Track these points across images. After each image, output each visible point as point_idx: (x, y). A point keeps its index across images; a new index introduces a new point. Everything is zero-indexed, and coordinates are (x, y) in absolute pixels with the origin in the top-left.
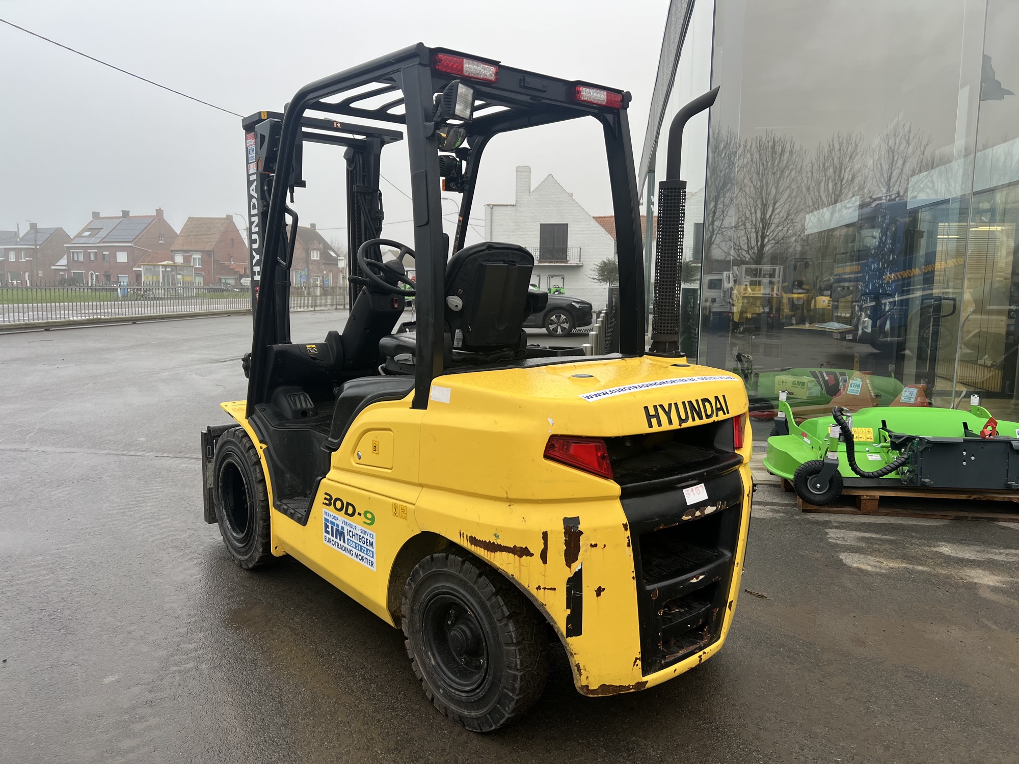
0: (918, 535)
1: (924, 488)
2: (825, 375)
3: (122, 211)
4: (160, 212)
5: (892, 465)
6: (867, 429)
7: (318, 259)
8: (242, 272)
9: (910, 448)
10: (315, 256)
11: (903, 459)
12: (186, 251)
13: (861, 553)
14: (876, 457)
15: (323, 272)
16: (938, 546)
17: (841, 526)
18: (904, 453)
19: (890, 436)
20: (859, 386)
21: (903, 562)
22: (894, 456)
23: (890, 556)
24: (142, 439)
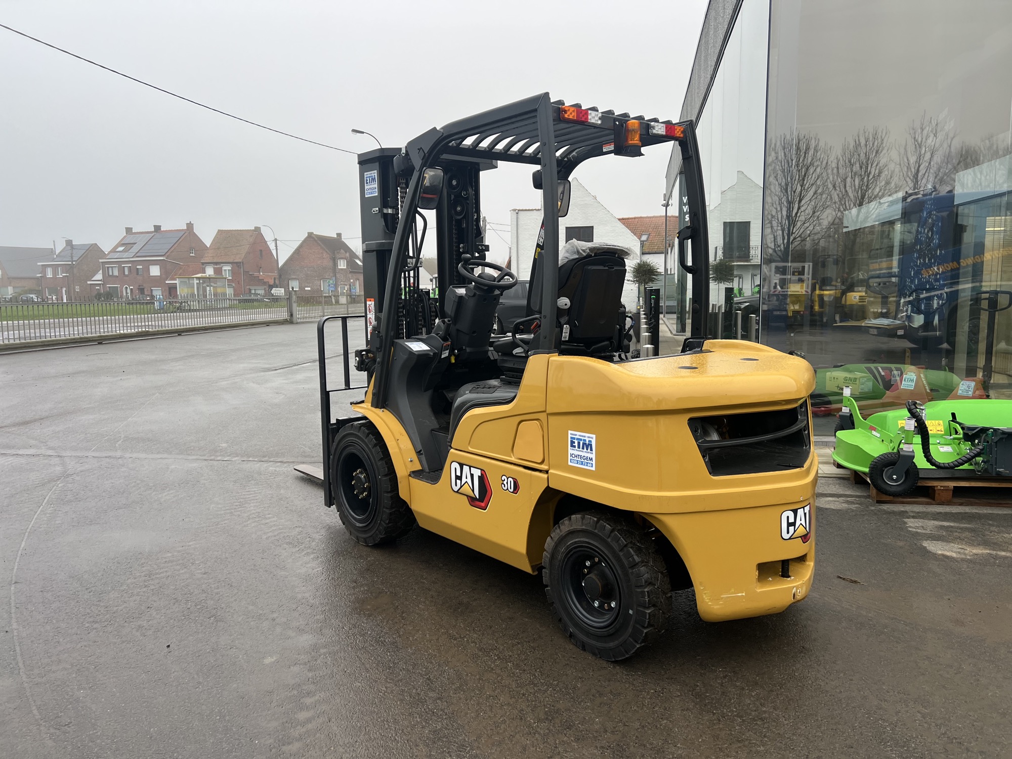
0: (995, 523)
1: (1000, 478)
2: (881, 371)
3: (154, 226)
4: (190, 226)
5: (968, 456)
6: (937, 422)
7: (345, 267)
8: (272, 282)
9: (984, 439)
10: (342, 265)
11: (978, 450)
12: (216, 263)
13: (943, 541)
14: (948, 449)
15: (349, 280)
17: (917, 516)
18: (978, 444)
19: (963, 428)
20: (913, 380)
21: (986, 549)
22: (966, 448)
23: (971, 543)
24: (223, 445)
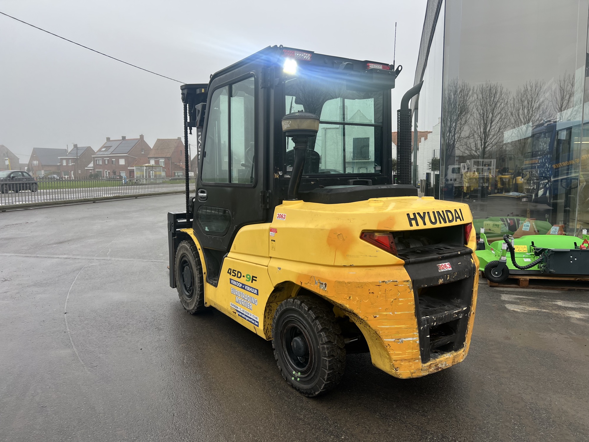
0: (547, 297)
1: (551, 274)
2: (508, 220)
3: (122, 137)
4: (142, 137)
5: (533, 263)
6: (524, 246)
9: (543, 254)
11: (540, 260)
12: (156, 158)
13: (516, 304)
14: (527, 259)
16: (557, 302)
17: (508, 293)
18: (540, 257)
19: (535, 249)
20: (528, 226)
21: (536, 308)
22: (537, 258)
23: (530, 305)
